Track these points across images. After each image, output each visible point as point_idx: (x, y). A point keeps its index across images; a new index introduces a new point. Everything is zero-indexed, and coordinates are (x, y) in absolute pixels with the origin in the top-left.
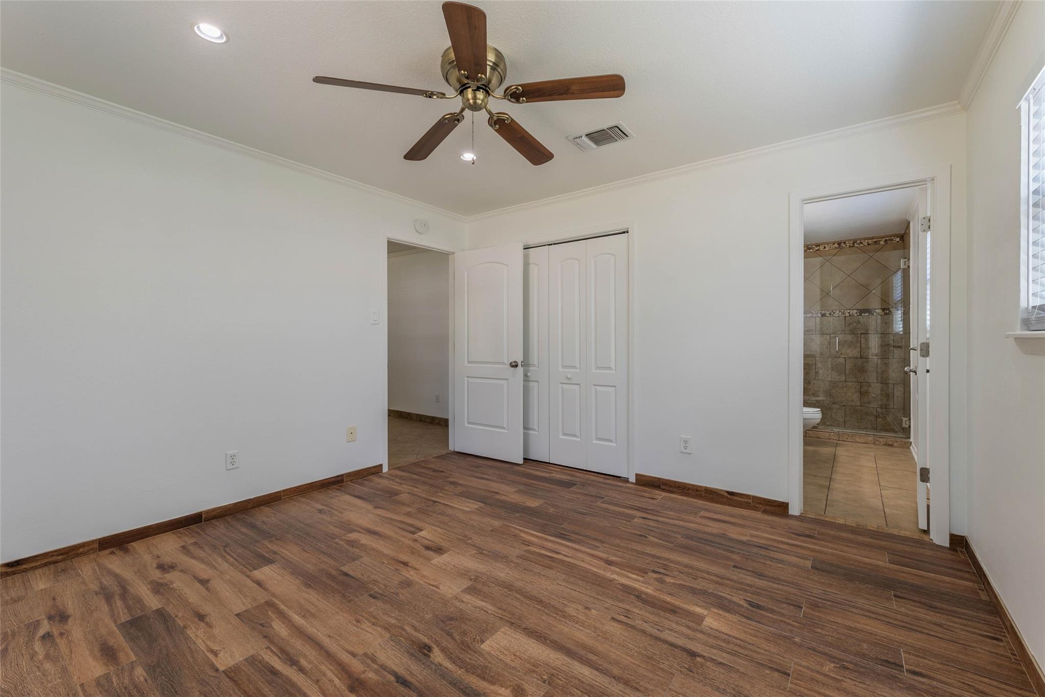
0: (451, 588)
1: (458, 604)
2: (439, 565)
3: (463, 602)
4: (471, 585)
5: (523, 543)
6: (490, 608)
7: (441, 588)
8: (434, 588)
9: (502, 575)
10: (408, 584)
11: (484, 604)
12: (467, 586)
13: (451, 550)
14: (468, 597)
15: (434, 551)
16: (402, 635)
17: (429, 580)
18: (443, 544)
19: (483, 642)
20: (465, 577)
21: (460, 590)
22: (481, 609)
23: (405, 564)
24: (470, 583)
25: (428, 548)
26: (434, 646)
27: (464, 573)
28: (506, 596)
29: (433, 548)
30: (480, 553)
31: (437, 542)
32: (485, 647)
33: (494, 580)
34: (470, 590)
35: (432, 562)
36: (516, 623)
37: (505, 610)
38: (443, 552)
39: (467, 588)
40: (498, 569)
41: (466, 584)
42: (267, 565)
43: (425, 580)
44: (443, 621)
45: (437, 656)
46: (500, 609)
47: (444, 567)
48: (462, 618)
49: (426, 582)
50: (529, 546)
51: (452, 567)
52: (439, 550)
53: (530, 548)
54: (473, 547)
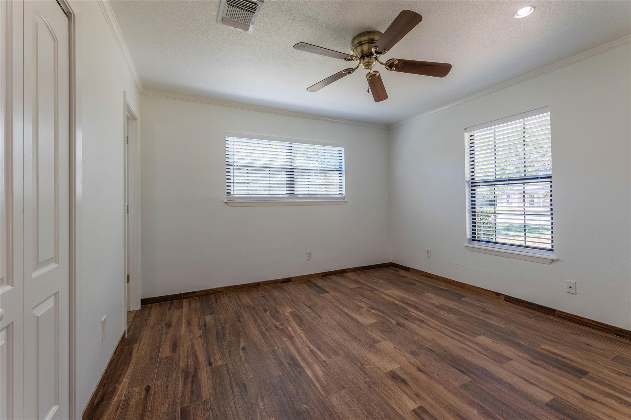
0: (387, 345)
1: (384, 337)
2: (394, 362)
3: (381, 337)
4: (375, 344)
5: (327, 365)
6: (369, 332)
7: (393, 346)
8: (397, 347)
9: (355, 345)
10: (413, 353)
11: (371, 334)
12: (378, 344)
13: (384, 374)
14: (378, 339)
15: (399, 377)
16: (410, 330)
17: (400, 353)
18: (390, 382)
19: (376, 322)
20: (377, 349)
21: (382, 342)
22: (373, 332)
23: (419, 369)
24: (376, 345)
25: (404, 382)
26: (395, 325)
27: (378, 352)
28: (359, 335)
29: (400, 380)
30: (363, 365)
31: (397, 388)
32: (375, 321)
33: (361, 344)
34: (377, 342)
35: (400, 366)
36: (360, 325)
37: (363, 330)
38: (391, 373)
39: (378, 343)
40: (355, 349)
41: (377, 345)
42: (548, 402)
43: (403, 353)
44: (392, 332)
45: (394, 322)
46: (365, 331)
47: (391, 359)
48: (383, 331)
49: (402, 352)
50: (324, 362)
51: (385, 358)
52: (394, 376)
53: (325, 359)
54: (366, 372)
